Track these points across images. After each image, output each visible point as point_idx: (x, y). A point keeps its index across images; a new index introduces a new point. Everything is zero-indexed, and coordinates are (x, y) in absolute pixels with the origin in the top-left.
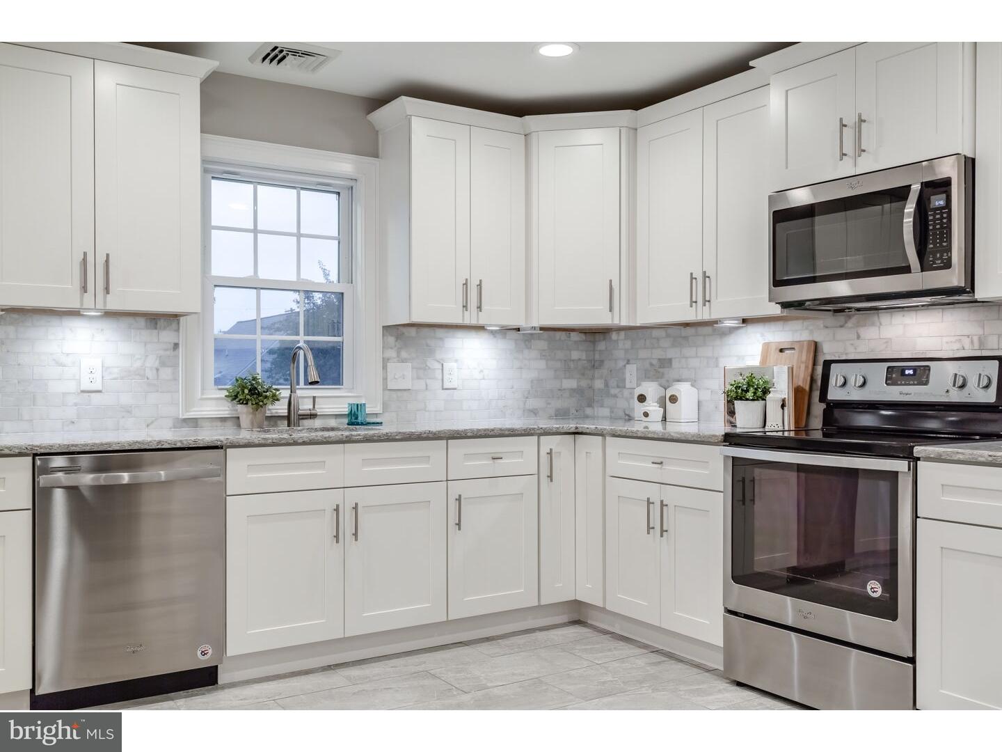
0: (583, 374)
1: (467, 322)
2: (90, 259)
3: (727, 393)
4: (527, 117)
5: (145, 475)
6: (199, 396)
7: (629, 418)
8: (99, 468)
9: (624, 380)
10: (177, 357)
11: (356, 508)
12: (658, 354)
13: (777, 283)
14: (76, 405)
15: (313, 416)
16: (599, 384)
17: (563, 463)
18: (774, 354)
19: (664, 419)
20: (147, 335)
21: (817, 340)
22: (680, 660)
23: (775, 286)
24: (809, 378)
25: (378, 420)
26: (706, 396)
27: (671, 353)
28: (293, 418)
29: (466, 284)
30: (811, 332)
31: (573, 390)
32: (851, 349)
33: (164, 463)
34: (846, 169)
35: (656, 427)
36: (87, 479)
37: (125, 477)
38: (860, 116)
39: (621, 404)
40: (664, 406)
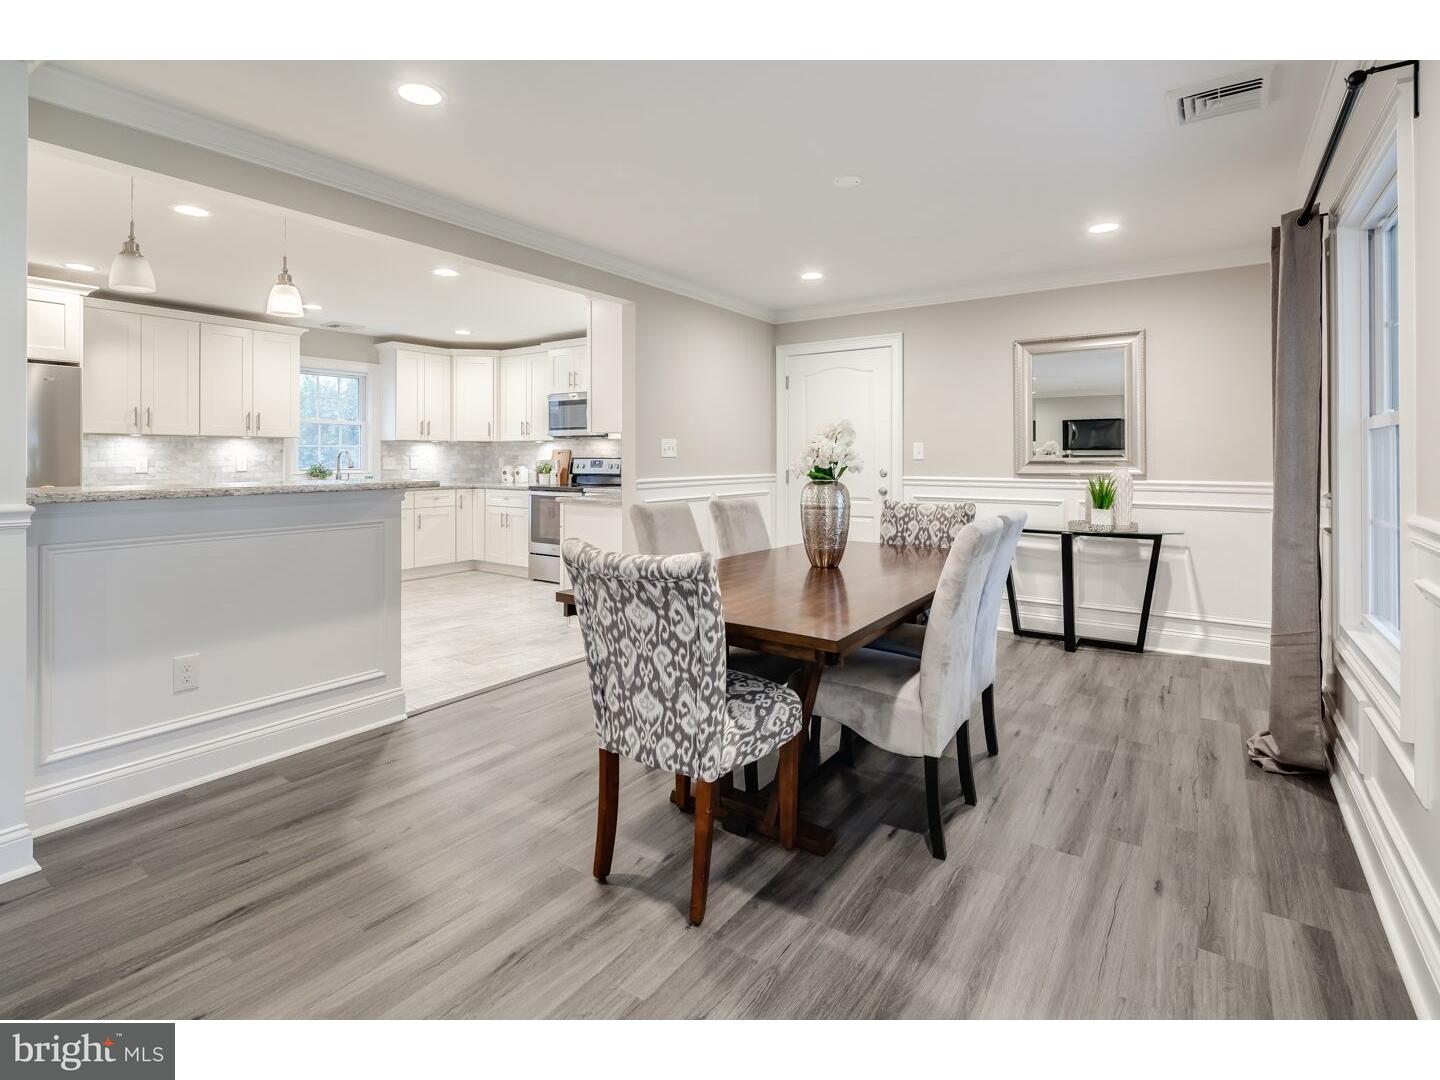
0: (479, 461)
1: (423, 439)
2: (251, 415)
3: (537, 471)
4: (451, 350)
6: (293, 473)
9: (498, 464)
10: (282, 455)
12: (512, 453)
17: (467, 500)
18: (555, 455)
19: (514, 482)
20: (268, 446)
21: (570, 449)
23: (551, 430)
24: (567, 464)
26: (530, 471)
27: (518, 453)
29: (422, 422)
30: (568, 446)
31: (474, 469)
32: (580, 453)
35: (510, 485)
38: (575, 372)
39: (495, 475)
40: (514, 476)
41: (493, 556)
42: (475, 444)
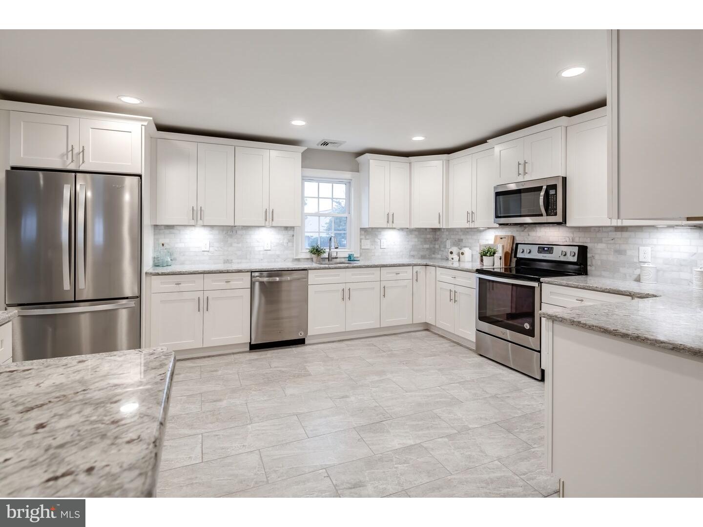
0: (431, 243)
1: (388, 227)
2: (268, 210)
3: (480, 253)
4: (410, 158)
5: (284, 278)
6: (300, 251)
7: (447, 259)
8: (269, 276)
9: (446, 245)
10: (293, 239)
11: (349, 290)
12: (458, 237)
13: (497, 217)
14: (263, 254)
15: (336, 258)
16: (437, 246)
17: (422, 275)
18: (499, 240)
19: (459, 260)
20: (284, 232)
21: (514, 235)
22: (461, 345)
23: (496, 218)
24: (511, 249)
25: (358, 259)
26: (474, 253)
27: (462, 237)
28: (330, 258)
29: (388, 214)
30: (512, 232)
31: (427, 248)
32: (526, 239)
33: (290, 274)
34: (521, 179)
35: (456, 265)
36: (265, 279)
37: (277, 279)
38: (525, 161)
39: (445, 254)
40: (459, 256)
41: (443, 324)
42: (428, 230)
